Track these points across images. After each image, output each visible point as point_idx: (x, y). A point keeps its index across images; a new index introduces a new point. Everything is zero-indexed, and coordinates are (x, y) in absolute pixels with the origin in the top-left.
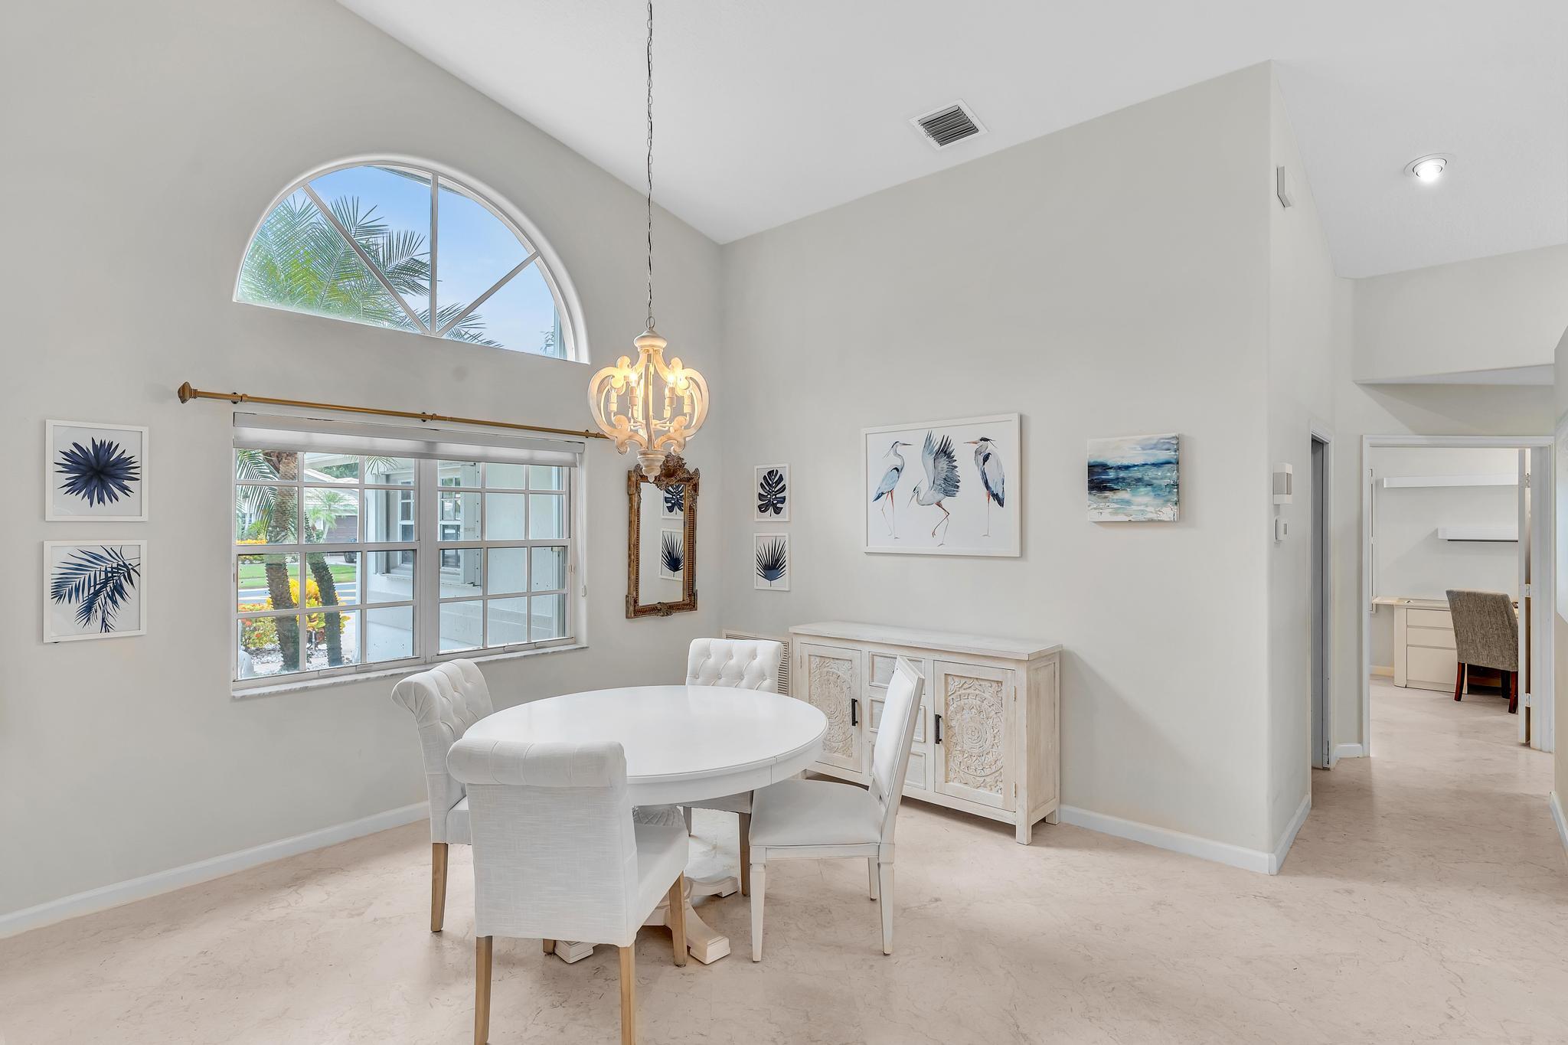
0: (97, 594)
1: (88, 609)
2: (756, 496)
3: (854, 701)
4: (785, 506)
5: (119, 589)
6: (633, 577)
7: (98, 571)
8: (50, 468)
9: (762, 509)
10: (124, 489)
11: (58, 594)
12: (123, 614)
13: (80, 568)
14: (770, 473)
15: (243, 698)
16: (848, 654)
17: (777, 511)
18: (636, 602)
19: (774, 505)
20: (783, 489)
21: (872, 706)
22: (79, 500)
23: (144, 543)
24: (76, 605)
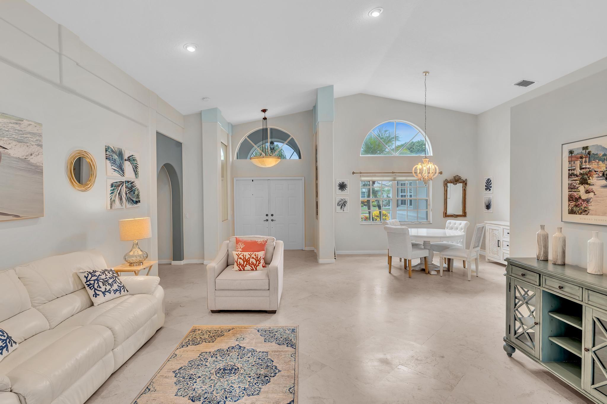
0: (342, 205)
1: (341, 208)
2: (485, 186)
3: (498, 241)
4: (492, 189)
5: (345, 205)
6: (445, 207)
7: (342, 202)
8: (337, 186)
9: (486, 189)
10: (346, 189)
11: (338, 205)
12: (345, 209)
13: (340, 201)
14: (488, 179)
15: (362, 224)
16: (497, 228)
17: (490, 190)
18: (446, 213)
19: (489, 188)
20: (491, 184)
21: (503, 242)
22: (340, 191)
23: (348, 198)
24: (340, 207)
